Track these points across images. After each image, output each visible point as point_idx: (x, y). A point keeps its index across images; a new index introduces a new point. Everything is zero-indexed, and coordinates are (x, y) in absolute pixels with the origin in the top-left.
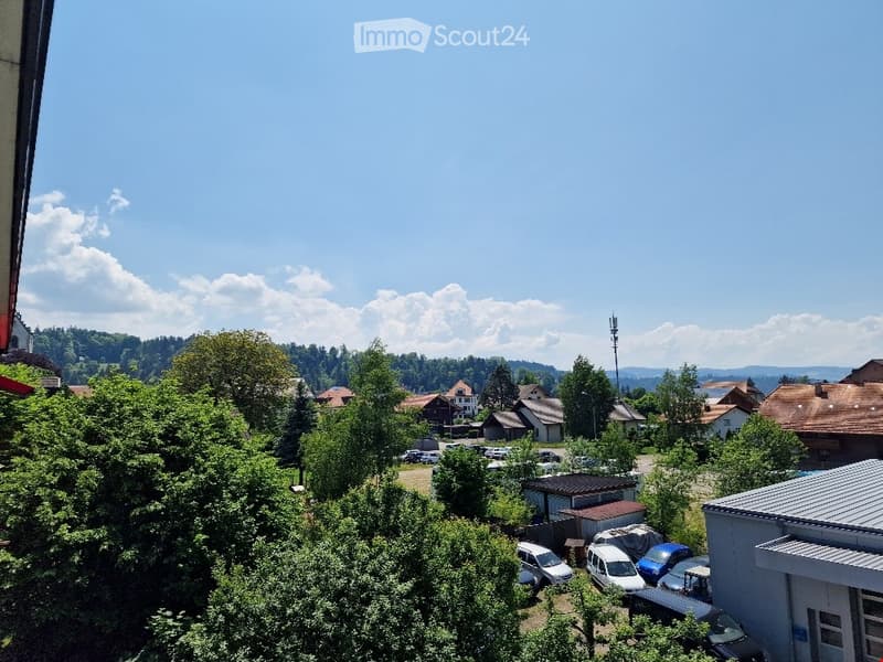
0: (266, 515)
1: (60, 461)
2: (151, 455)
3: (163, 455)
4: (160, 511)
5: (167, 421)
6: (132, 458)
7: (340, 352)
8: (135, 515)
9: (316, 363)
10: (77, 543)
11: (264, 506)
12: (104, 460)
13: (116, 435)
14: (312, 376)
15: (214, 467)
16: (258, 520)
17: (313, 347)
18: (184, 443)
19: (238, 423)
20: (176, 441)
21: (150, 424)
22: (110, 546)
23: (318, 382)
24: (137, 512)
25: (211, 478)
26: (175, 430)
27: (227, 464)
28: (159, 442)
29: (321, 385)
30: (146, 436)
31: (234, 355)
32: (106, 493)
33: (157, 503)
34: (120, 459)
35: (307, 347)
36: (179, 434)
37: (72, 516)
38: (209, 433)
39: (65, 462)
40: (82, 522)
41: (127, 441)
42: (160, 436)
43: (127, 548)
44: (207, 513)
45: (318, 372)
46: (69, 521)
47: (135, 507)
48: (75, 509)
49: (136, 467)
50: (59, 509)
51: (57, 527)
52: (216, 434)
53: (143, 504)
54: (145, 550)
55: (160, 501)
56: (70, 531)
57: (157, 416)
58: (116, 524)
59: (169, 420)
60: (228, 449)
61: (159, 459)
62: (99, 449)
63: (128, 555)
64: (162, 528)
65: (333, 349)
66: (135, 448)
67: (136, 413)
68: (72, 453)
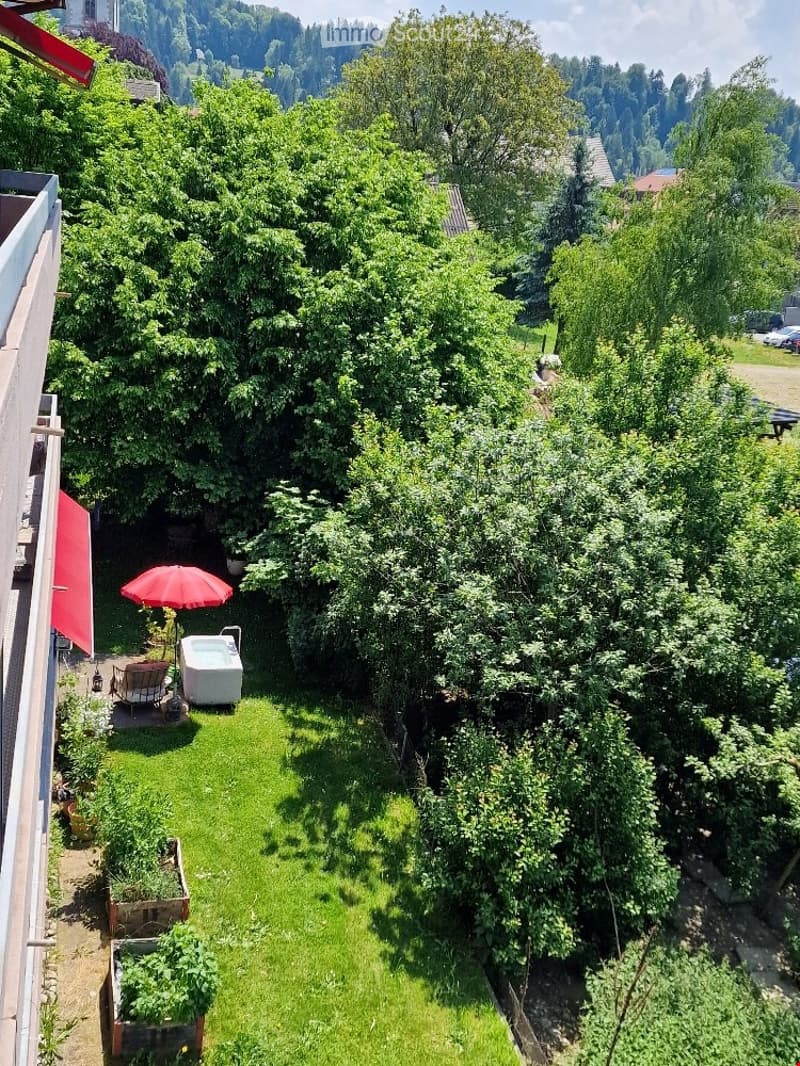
0: (460, 372)
1: (147, 218)
2: (284, 232)
3: (303, 235)
4: (294, 331)
5: (311, 175)
6: (252, 231)
7: (695, 90)
8: (255, 329)
9: (637, 111)
10: (173, 355)
11: (457, 357)
12: (212, 228)
13: (232, 188)
14: (627, 143)
15: (381, 271)
16: (445, 377)
17: (637, 72)
18: (338, 222)
19: (439, 201)
20: (324, 215)
21: (285, 177)
22: (219, 370)
23: (636, 155)
24: (258, 324)
25: (373, 288)
26: (325, 193)
27: (402, 270)
28: (299, 211)
29: (643, 162)
30: (276, 196)
31: (460, 69)
32: (215, 285)
33: (289, 316)
34: (235, 230)
35: (625, 69)
36: (329, 202)
37: (165, 310)
38: (376, 209)
39: (155, 220)
40: (180, 325)
41: (249, 202)
42: (301, 202)
43: (243, 379)
44: (361, 348)
45: (639, 134)
46: (162, 318)
47: (257, 316)
48: (170, 300)
49: (259, 250)
50: (148, 297)
51: (145, 322)
52: (390, 212)
53: (268, 314)
54: (270, 388)
55: (294, 313)
56: (163, 332)
57: (297, 163)
58: (229, 338)
59: (316, 173)
60: (407, 243)
61: (296, 240)
62: (206, 208)
63: (244, 390)
64: (296, 358)
65: (680, 80)
66: (259, 216)
67: (264, 152)
68: (165, 209)
